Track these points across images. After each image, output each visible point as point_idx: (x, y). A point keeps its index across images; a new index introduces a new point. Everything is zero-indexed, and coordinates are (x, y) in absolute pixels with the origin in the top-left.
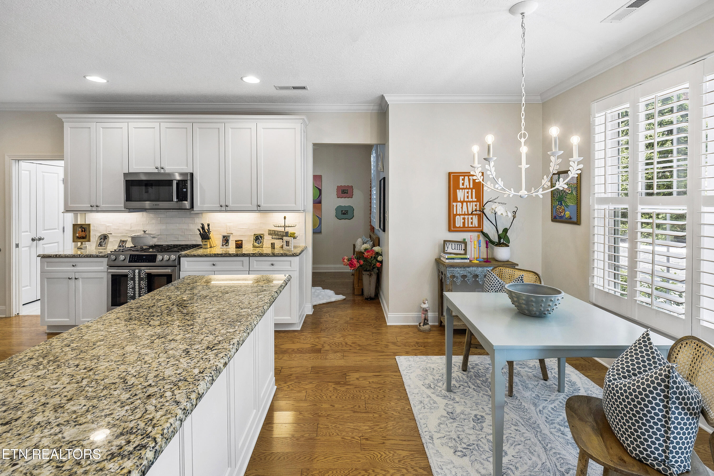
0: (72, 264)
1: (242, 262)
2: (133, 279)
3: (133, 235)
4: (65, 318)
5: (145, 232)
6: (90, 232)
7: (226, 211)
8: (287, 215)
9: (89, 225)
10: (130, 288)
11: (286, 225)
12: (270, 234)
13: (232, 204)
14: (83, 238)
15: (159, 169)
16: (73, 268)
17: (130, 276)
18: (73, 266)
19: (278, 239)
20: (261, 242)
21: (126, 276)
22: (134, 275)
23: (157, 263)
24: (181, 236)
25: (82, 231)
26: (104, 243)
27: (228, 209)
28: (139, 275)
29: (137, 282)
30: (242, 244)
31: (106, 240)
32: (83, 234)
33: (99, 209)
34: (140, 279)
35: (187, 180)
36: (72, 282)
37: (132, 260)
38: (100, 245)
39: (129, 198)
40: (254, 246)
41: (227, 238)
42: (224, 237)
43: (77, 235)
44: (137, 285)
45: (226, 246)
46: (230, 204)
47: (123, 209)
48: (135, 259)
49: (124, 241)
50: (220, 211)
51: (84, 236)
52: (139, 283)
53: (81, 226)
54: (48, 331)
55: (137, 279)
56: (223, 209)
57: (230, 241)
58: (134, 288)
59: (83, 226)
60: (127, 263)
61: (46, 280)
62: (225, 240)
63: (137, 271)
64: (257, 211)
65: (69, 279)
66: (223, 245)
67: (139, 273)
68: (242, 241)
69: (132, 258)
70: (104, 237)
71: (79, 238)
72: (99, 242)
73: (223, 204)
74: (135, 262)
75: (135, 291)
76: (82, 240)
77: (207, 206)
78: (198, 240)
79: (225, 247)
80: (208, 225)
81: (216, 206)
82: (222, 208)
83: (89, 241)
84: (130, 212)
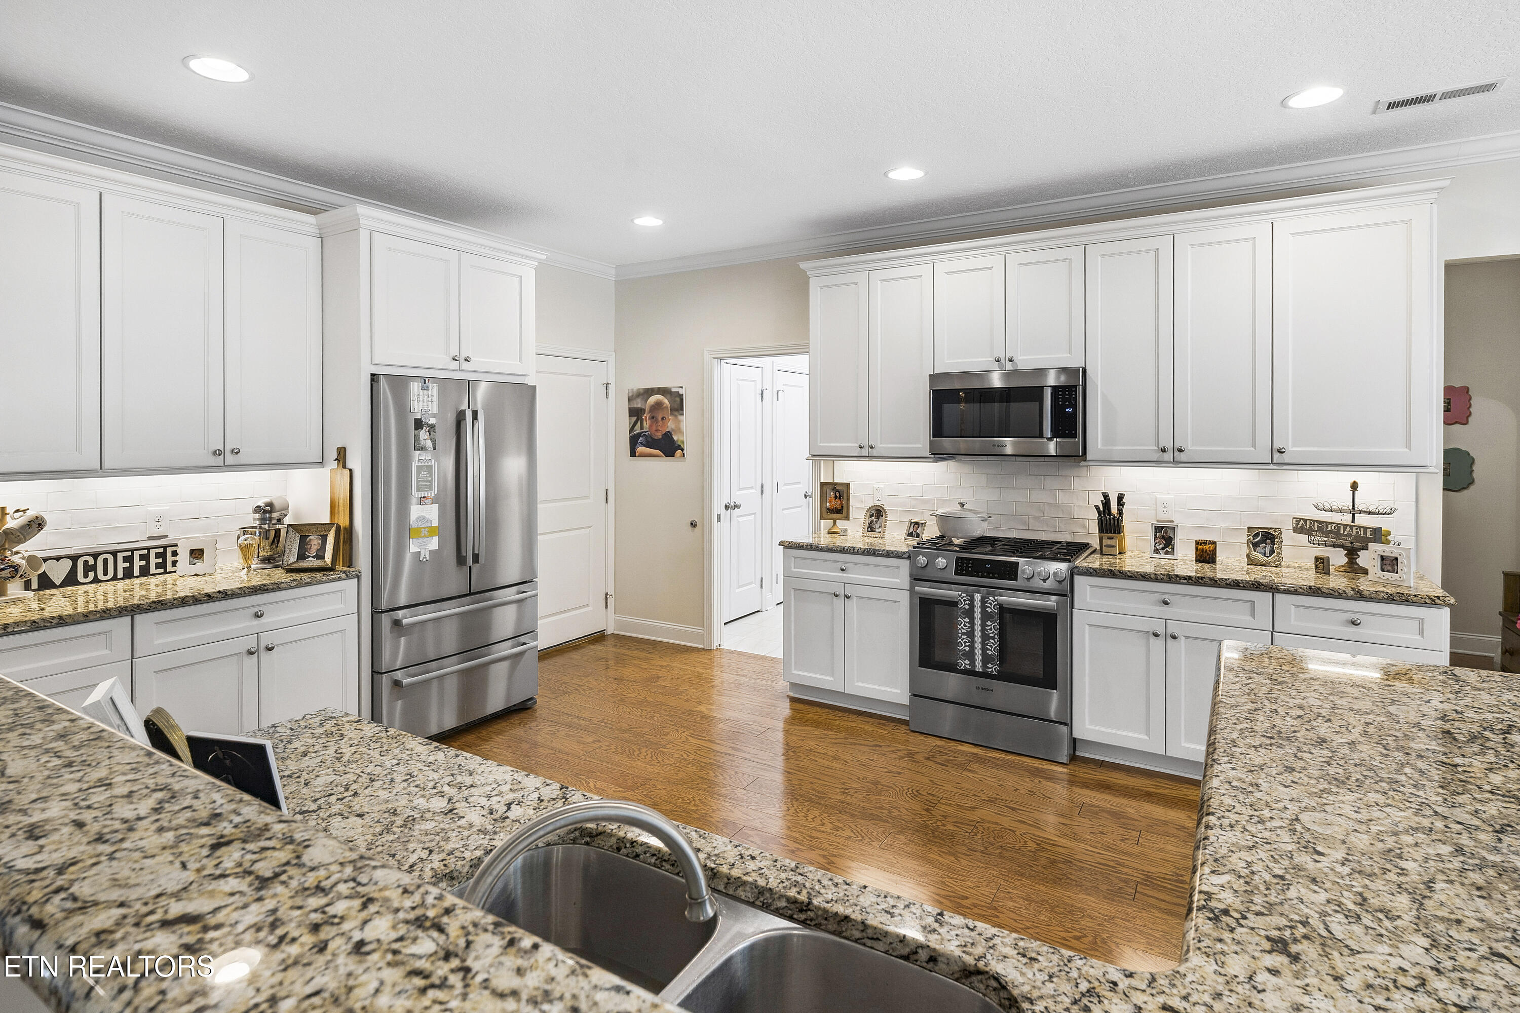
0: (839, 565)
1: (1248, 605)
2: (970, 613)
3: (940, 512)
4: (827, 675)
5: (962, 505)
6: (848, 500)
7: (1176, 463)
8: (1358, 476)
9: (848, 485)
10: (963, 634)
11: (1360, 506)
12: (1296, 530)
13: (1192, 446)
14: (839, 511)
15: (1003, 361)
16: (841, 574)
17: (964, 605)
18: (842, 570)
19: (1334, 546)
20: (1272, 552)
21: (954, 604)
22: (972, 605)
23: (1020, 583)
24: (1036, 519)
25: (836, 497)
26: (877, 526)
27: (1182, 457)
28: (984, 607)
29: (978, 622)
30: (1214, 552)
31: (882, 519)
32: (837, 504)
33: (875, 453)
34: (986, 616)
35: (1075, 387)
36: (839, 602)
37: (962, 570)
38: (871, 528)
39: (938, 429)
40: (1251, 561)
41: (1166, 532)
42: (1158, 529)
43: (828, 504)
44: (978, 628)
45: (1167, 553)
46: (1189, 446)
47: (928, 455)
48: (967, 567)
49: (917, 524)
50: (1158, 463)
51: (839, 507)
52: (983, 625)
53: (834, 487)
54: (792, 694)
55: (978, 615)
56: (1168, 456)
57: (1177, 542)
58: (971, 634)
59: (838, 488)
60: (951, 575)
61: (793, 591)
62: (1163, 537)
63: (978, 597)
64: (1271, 466)
65: (836, 596)
66: (1156, 551)
67: (983, 601)
68: (1214, 543)
69: (962, 566)
70: (878, 513)
71: (832, 511)
72: (868, 521)
73: (1169, 445)
74: (968, 574)
75: (973, 642)
76: (835, 516)
77: (1120, 449)
78: (1091, 534)
79: (1163, 555)
80: (1120, 498)
81: (1149, 449)
82: (1165, 454)
83: (847, 518)
84: (937, 460)
